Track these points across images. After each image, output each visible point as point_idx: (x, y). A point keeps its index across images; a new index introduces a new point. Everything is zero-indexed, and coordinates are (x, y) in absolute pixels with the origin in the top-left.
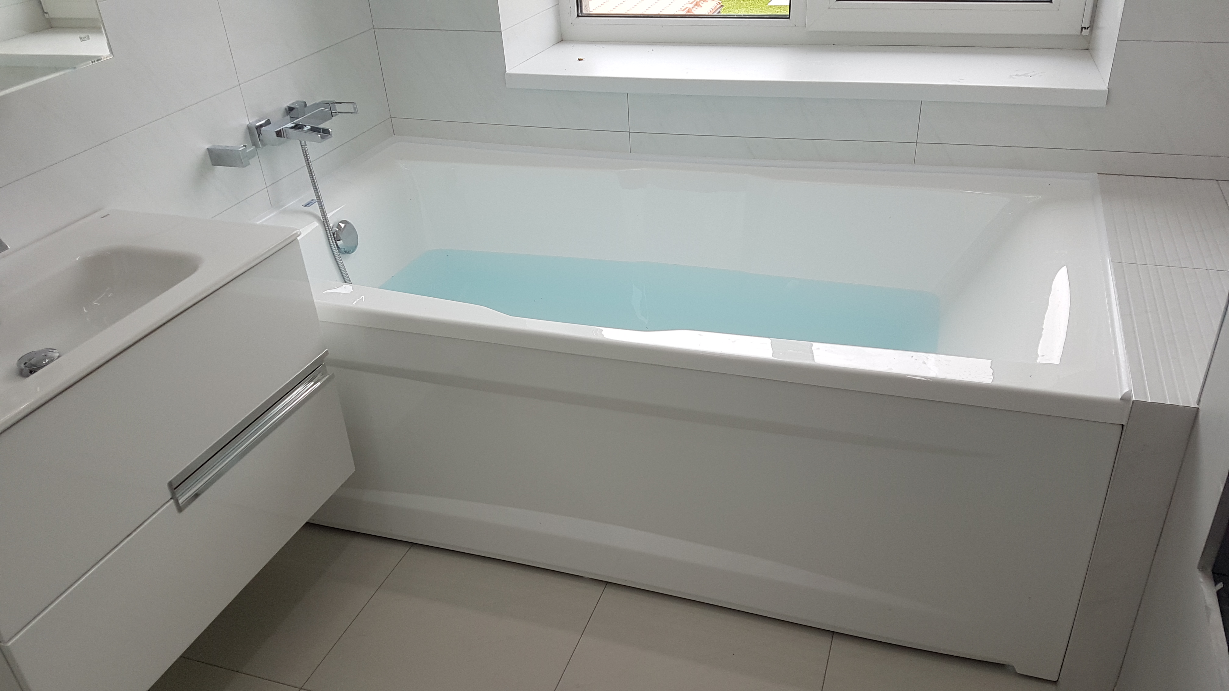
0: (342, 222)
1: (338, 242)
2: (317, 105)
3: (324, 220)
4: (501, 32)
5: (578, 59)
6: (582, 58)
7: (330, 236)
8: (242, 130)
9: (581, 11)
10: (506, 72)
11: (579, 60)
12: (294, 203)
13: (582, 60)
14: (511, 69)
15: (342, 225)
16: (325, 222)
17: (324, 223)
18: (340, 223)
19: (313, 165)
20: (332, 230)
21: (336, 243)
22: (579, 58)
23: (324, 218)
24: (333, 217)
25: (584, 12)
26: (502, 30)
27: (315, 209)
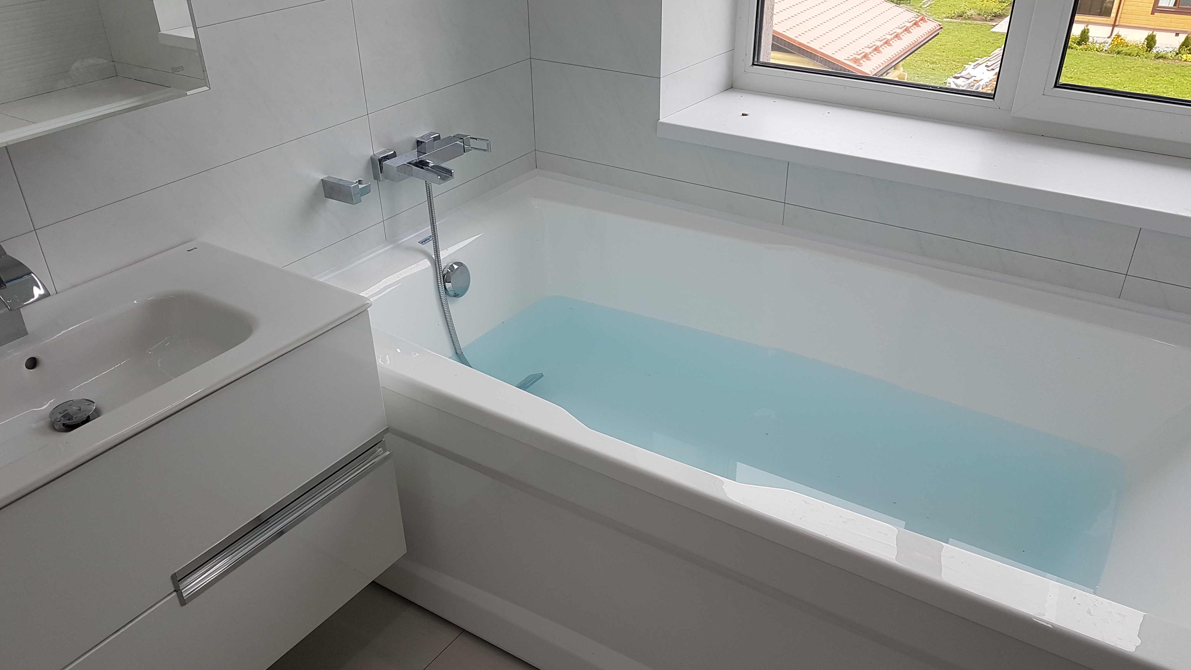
0: (455, 263)
1: (446, 284)
2: (450, 139)
3: (436, 259)
4: (660, 78)
5: (741, 114)
6: (746, 113)
7: (439, 279)
8: (364, 161)
9: (758, 59)
10: (659, 121)
11: (743, 115)
12: (412, 238)
13: (746, 115)
14: (665, 118)
15: (456, 267)
16: (436, 262)
17: (436, 264)
18: (453, 265)
19: (435, 201)
20: (442, 272)
21: (445, 286)
22: (743, 113)
23: (436, 257)
24: (447, 255)
25: (762, 60)
26: (661, 77)
27: (429, 247)
